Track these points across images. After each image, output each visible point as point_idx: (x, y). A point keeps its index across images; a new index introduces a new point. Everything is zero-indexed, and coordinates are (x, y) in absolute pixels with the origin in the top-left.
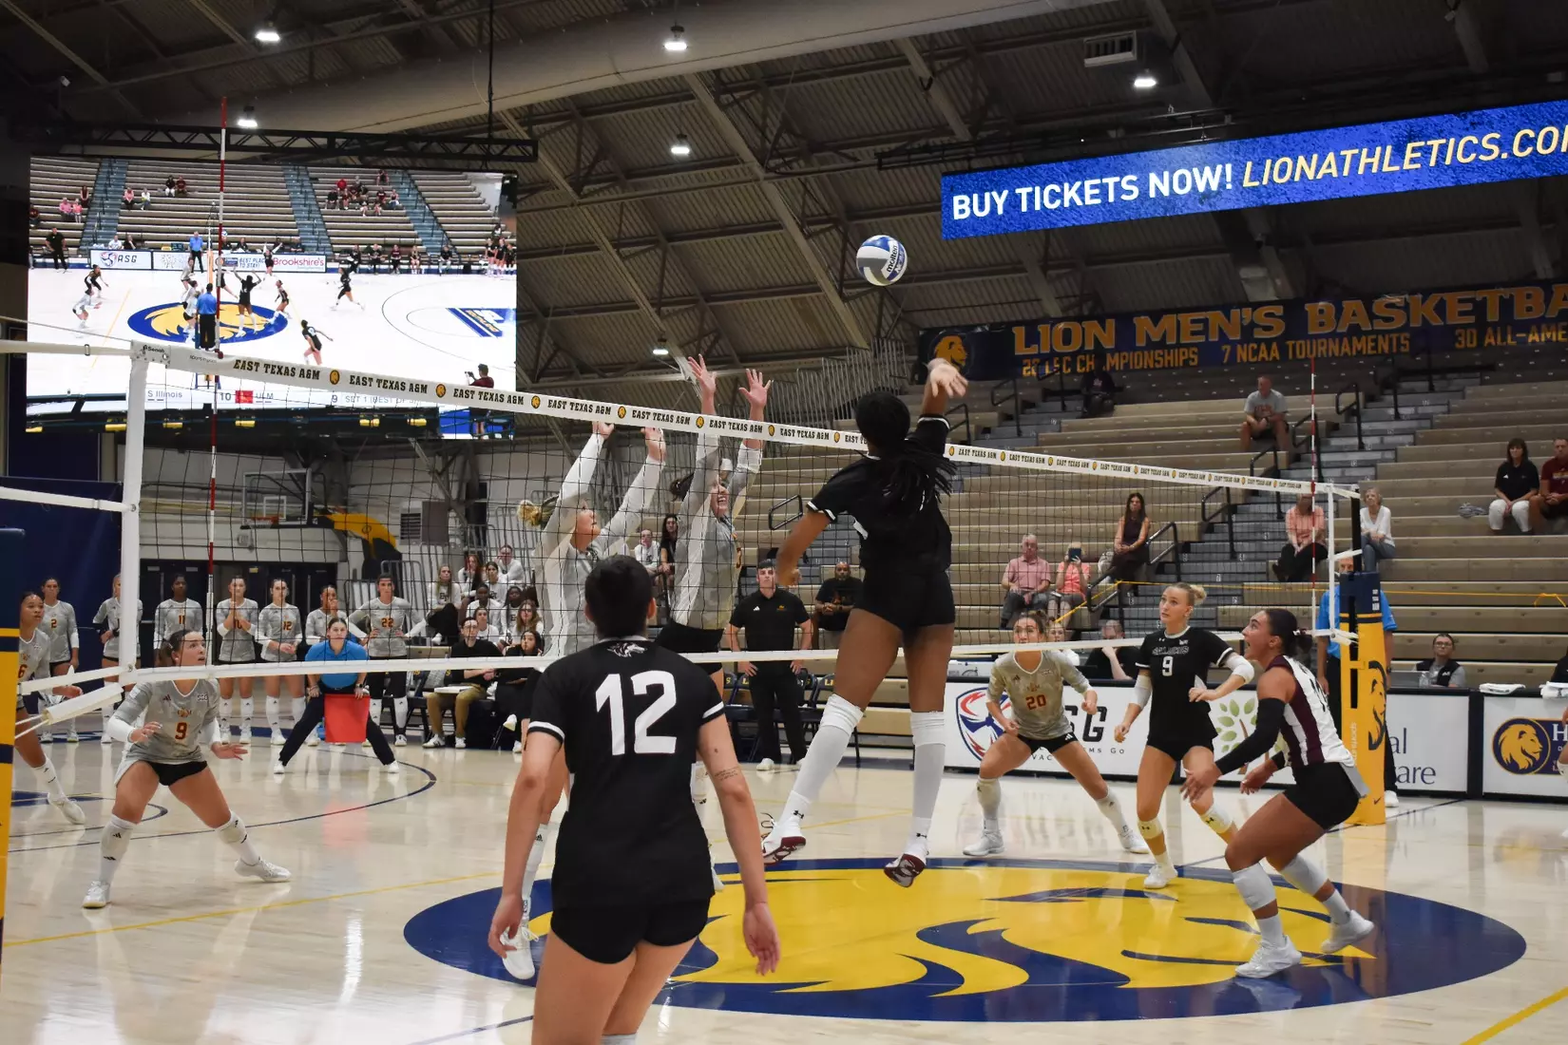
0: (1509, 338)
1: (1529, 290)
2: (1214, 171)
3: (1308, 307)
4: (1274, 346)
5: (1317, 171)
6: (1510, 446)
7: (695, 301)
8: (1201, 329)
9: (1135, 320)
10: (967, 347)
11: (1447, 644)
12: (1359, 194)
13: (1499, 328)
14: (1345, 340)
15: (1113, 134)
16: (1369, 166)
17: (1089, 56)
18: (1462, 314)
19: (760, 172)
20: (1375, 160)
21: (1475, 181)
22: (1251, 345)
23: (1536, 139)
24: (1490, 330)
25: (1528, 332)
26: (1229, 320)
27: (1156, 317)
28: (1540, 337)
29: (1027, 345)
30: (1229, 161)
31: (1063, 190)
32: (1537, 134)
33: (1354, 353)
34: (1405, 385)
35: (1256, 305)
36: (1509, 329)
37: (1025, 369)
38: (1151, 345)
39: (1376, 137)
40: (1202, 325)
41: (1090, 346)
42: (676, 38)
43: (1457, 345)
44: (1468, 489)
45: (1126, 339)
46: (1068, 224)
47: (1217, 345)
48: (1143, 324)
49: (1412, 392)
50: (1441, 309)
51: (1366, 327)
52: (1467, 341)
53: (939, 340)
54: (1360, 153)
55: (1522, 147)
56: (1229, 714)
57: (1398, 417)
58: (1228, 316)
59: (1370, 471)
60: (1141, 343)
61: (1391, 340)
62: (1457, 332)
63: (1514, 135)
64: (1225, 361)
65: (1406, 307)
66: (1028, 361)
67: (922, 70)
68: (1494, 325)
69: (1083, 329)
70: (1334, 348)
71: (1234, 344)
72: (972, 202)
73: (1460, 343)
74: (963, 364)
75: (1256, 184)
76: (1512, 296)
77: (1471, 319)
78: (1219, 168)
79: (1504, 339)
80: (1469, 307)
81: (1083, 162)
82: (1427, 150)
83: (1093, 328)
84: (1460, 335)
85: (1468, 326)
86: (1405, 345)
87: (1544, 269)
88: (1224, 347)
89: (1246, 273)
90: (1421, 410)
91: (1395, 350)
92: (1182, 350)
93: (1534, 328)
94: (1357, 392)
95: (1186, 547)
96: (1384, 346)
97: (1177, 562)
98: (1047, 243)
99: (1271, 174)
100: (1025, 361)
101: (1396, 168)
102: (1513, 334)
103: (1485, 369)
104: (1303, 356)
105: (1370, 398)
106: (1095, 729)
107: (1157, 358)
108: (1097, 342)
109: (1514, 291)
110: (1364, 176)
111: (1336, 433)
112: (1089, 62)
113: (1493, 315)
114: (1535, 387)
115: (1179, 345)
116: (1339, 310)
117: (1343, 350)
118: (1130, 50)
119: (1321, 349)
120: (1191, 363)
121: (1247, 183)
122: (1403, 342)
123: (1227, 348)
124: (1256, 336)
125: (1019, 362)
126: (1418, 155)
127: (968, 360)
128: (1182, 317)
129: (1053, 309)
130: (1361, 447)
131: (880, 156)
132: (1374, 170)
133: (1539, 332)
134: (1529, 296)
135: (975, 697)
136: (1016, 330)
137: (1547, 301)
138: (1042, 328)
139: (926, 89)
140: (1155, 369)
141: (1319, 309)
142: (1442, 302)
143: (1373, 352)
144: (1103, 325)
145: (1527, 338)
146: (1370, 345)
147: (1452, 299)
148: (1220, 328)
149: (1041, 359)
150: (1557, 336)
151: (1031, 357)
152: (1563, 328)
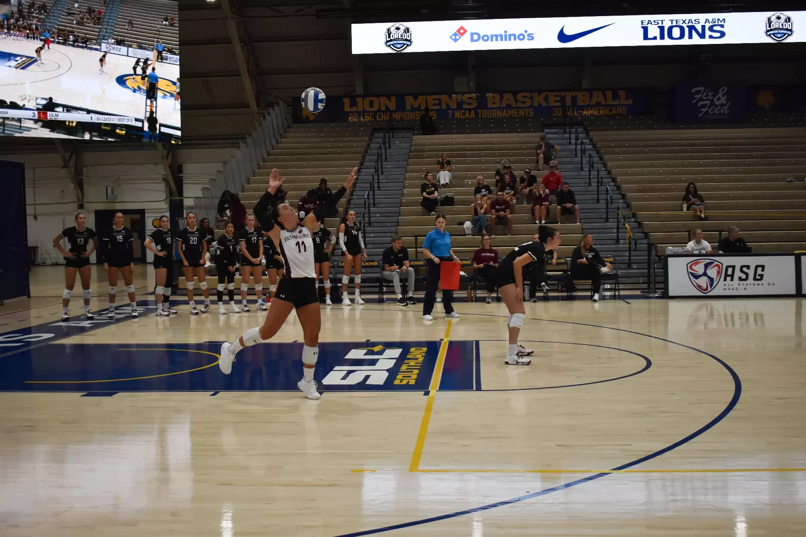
0: (575, 112)
1: (583, 93)
3: (487, 95)
4: (472, 111)
8: (438, 103)
9: (406, 98)
13: (571, 109)
14: (505, 111)
18: (555, 101)
22: (461, 111)
24: (567, 109)
25: (583, 110)
26: (451, 99)
27: (415, 96)
28: (588, 112)
29: (351, 107)
33: (509, 116)
35: (463, 94)
36: (575, 109)
37: (350, 118)
38: (413, 110)
40: (438, 101)
41: (383, 109)
43: (553, 115)
45: (401, 107)
47: (445, 110)
48: (409, 101)
50: (546, 99)
51: (514, 105)
52: (558, 113)
60: (408, 108)
61: (525, 111)
64: (450, 117)
66: (352, 114)
68: (569, 107)
69: (380, 101)
70: (500, 114)
71: (454, 110)
73: (555, 114)
76: (576, 96)
77: (559, 104)
79: (573, 113)
80: (558, 99)
83: (384, 100)
84: (555, 110)
85: (557, 107)
86: (531, 114)
88: (449, 111)
89: (457, 79)
91: (527, 116)
93: (585, 109)
96: (522, 113)
100: (350, 115)
102: (577, 111)
104: (486, 117)
106: (759, 275)
107: (417, 115)
108: (386, 106)
109: (576, 93)
113: (568, 103)
116: (502, 98)
117: (504, 115)
119: (494, 114)
122: (530, 112)
124: (464, 107)
125: (347, 114)
128: (428, 97)
133: (588, 111)
134: (583, 95)
135: (696, 263)
136: (344, 100)
137: (591, 98)
138: (357, 99)
141: (493, 97)
142: (547, 96)
143: (517, 116)
144: (390, 99)
145: (583, 113)
146: (516, 113)
147: (551, 95)
148: (447, 103)
149: (359, 114)
150: (596, 113)
151: (353, 112)
152: (598, 110)
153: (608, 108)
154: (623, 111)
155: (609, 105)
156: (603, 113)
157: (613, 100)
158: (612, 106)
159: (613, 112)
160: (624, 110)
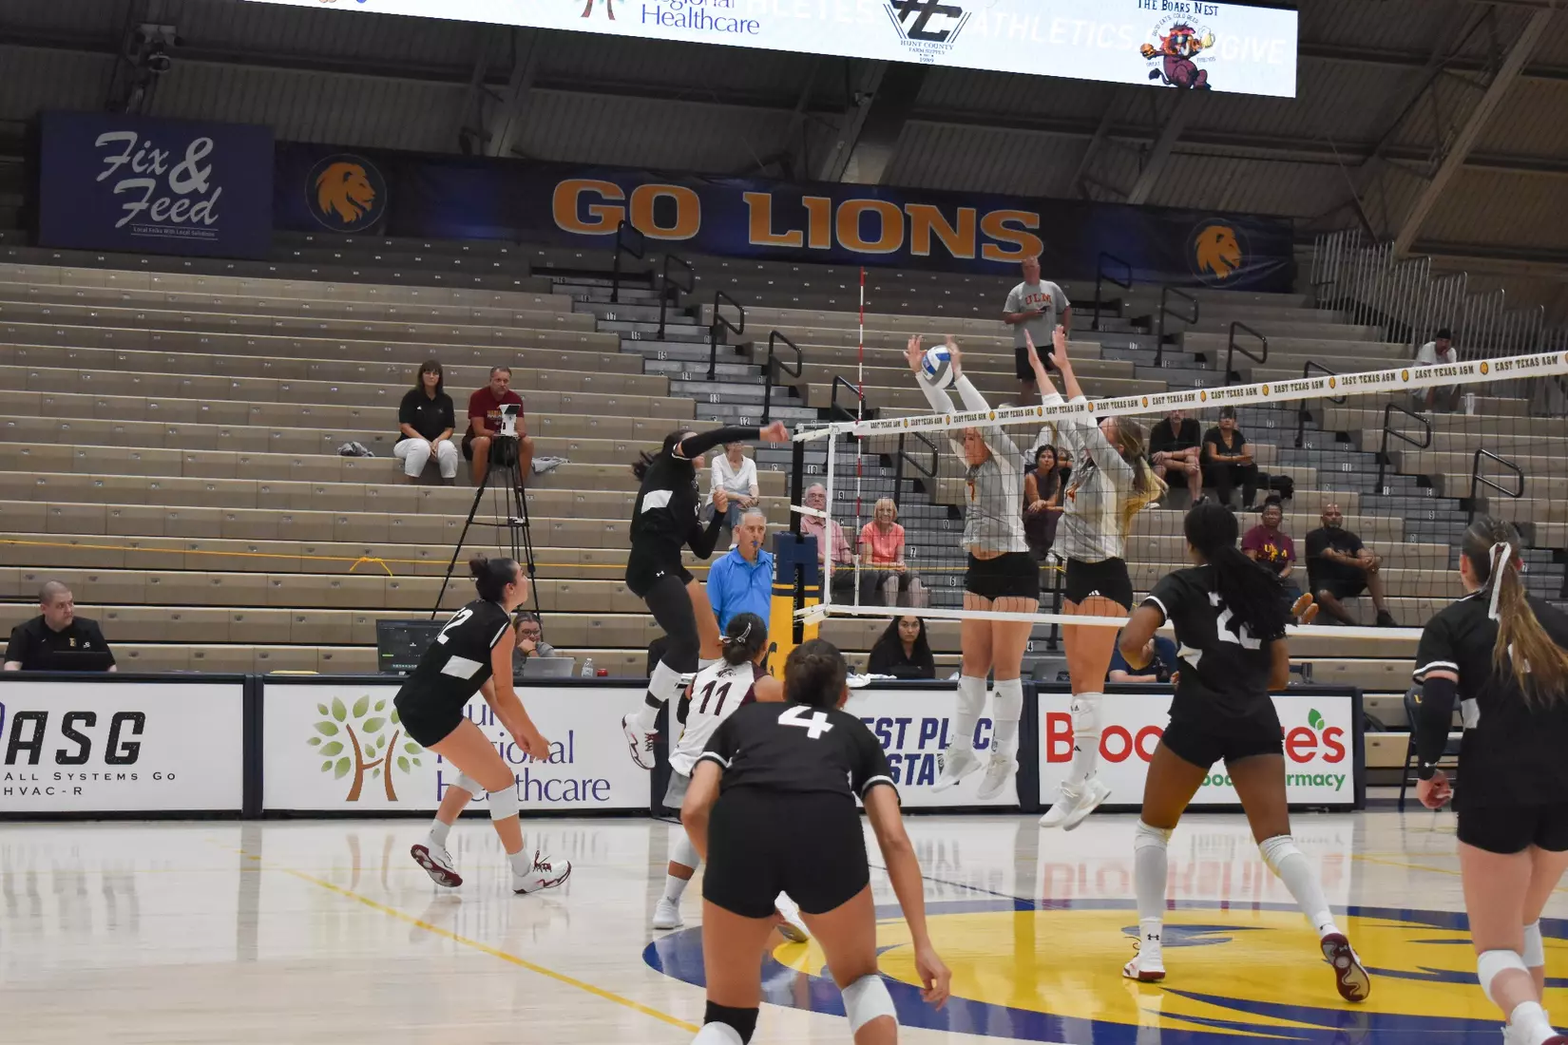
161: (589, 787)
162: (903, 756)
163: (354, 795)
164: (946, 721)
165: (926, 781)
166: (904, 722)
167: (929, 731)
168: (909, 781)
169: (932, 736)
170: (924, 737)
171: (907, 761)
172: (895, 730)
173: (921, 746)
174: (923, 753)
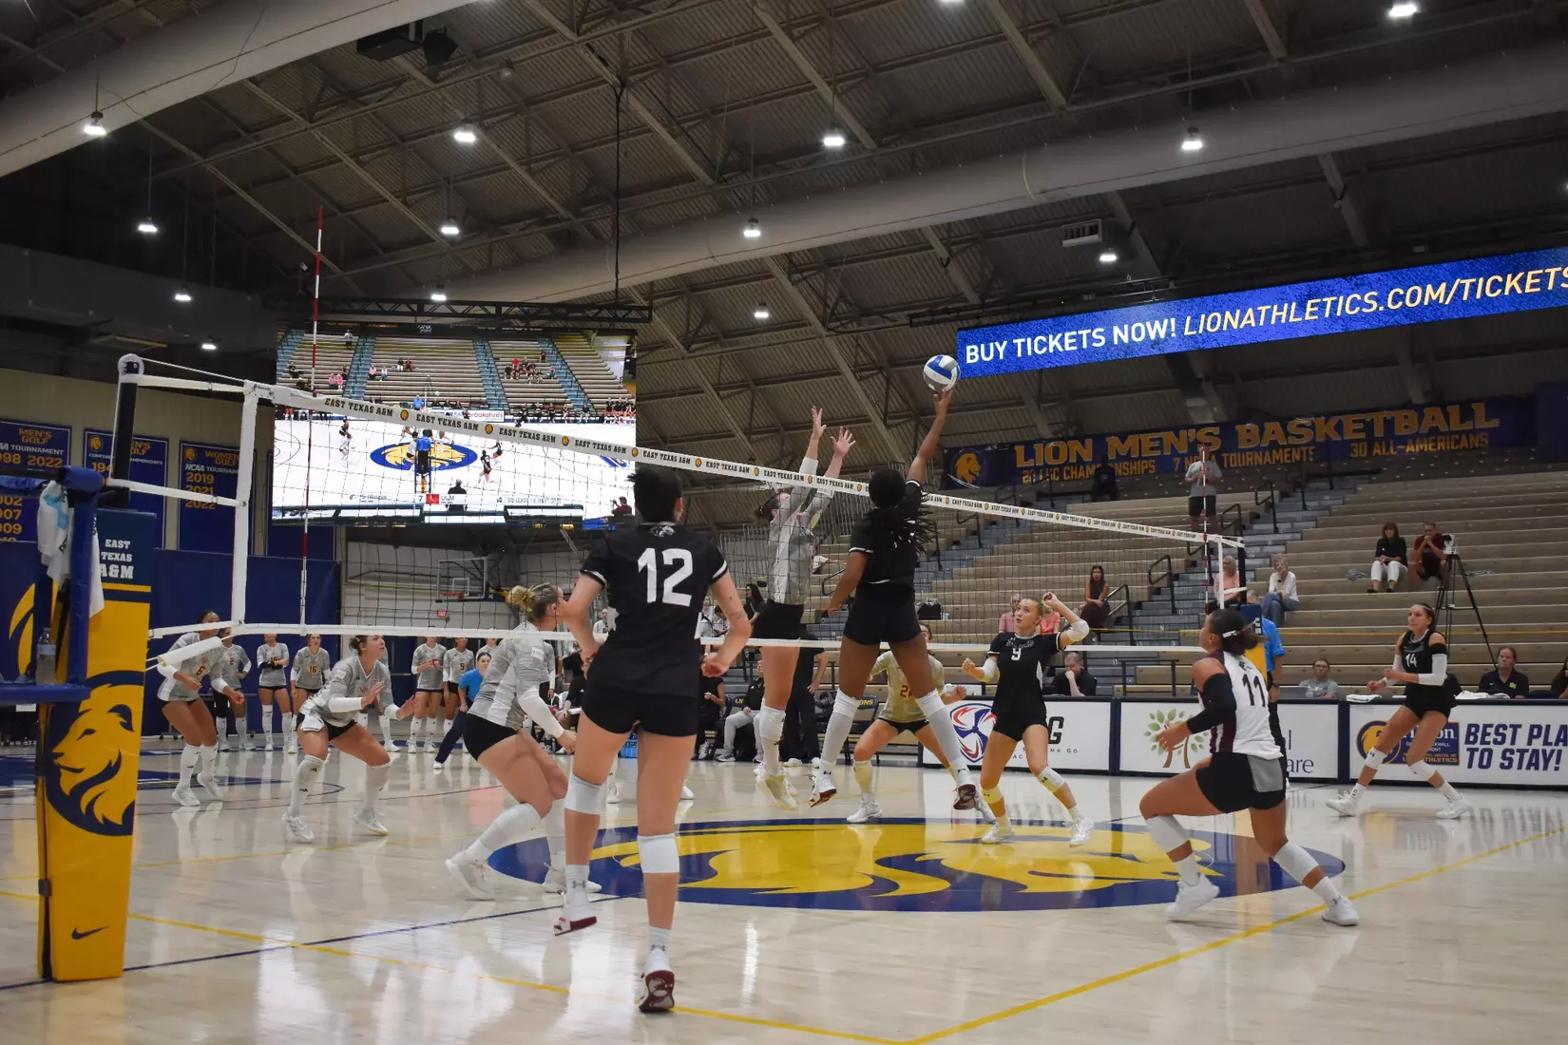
0: (1392, 451)
1: (1404, 413)
2: (1162, 324)
3: (1237, 427)
5: (1240, 322)
6: (1385, 529)
7: (777, 431)
8: (1157, 445)
9: (1107, 439)
10: (980, 462)
11: (1324, 666)
12: (1272, 339)
13: (1384, 442)
14: (1267, 453)
15: (1085, 297)
16: (1279, 318)
17: (1066, 239)
18: (1355, 431)
19: (824, 333)
20: (1284, 314)
21: (1359, 328)
23: (1405, 295)
24: (1376, 444)
25: (1406, 445)
26: (1178, 437)
27: (1123, 437)
28: (1415, 448)
29: (1026, 460)
30: (1173, 316)
31: (1048, 340)
32: (1406, 292)
33: (1274, 462)
34: (1313, 485)
35: (1198, 427)
36: (1391, 442)
37: (1025, 478)
38: (1120, 458)
39: (1284, 296)
40: (1158, 442)
41: (1073, 460)
42: (752, 228)
43: (1352, 455)
44: (1356, 559)
46: (1053, 366)
47: (1169, 458)
48: (1113, 442)
49: (1317, 490)
51: (1283, 442)
52: (1360, 452)
53: (959, 456)
54: (1272, 308)
55: (1395, 302)
56: (1156, 721)
57: (1305, 508)
58: (1177, 435)
59: (1281, 548)
61: (1302, 452)
62: (1353, 445)
63: (1388, 293)
64: (1176, 469)
65: (1313, 427)
66: (1027, 471)
67: (941, 251)
68: (1379, 440)
69: (1068, 447)
70: (1259, 459)
71: (1182, 456)
72: (980, 349)
73: (1354, 453)
74: (978, 474)
75: (1194, 332)
76: (1393, 418)
77: (1362, 436)
78: (1166, 321)
79: (1388, 450)
80: (1361, 426)
81: (1063, 319)
82: (1323, 305)
83: (1075, 446)
84: (1354, 447)
85: (1359, 441)
86: (1312, 456)
87: (1416, 396)
88: (1175, 459)
89: (1190, 403)
90: (1324, 503)
91: (1305, 461)
92: (1143, 462)
93: (1410, 441)
94: (1272, 490)
95: (1139, 605)
96: (1296, 457)
97: (1130, 616)
98: (1041, 382)
99: (1205, 325)
100: (1024, 472)
101: (1300, 319)
102: (1395, 446)
103: (1373, 472)
104: (1236, 465)
105: (1284, 495)
106: (1055, 734)
107: (1124, 468)
108: (1079, 457)
109: (1393, 414)
110: (1276, 325)
111: (1259, 520)
112: (1067, 243)
113: (1379, 432)
114: (1410, 484)
115: (1140, 458)
116: (1262, 430)
117: (1265, 460)
118: (1096, 233)
119: (1249, 459)
120: (1150, 471)
121: (1187, 333)
122: (1311, 453)
123: (1177, 460)
125: (1020, 472)
126: (1316, 309)
127: (980, 472)
128: (1143, 437)
129: (1046, 432)
130: (1276, 531)
131: (912, 317)
132: (1283, 321)
133: (1415, 444)
134: (1406, 417)
135: (965, 711)
136: (1017, 448)
137: (1420, 421)
138: (1038, 447)
139: (945, 266)
140: (1123, 476)
141: (1246, 430)
142: (1340, 423)
143: (1289, 461)
144: (1083, 444)
145: (1405, 449)
146: (1286, 455)
147: (1348, 421)
148: (1172, 445)
149: (1036, 470)
150: (1428, 447)
151: (1029, 468)
152: (1435, 441)
153: (1453, 437)
154: (1480, 442)
155: (1455, 432)
156: (1444, 448)
157: (1462, 421)
158: (1460, 433)
159: (1462, 445)
160: (1482, 440)
161: (1301, 764)
162: (1515, 750)
163: (1167, 765)
164: (1548, 727)
165: (1532, 768)
166: (1515, 727)
167: (1535, 733)
168: (1520, 767)
169: (1538, 736)
170: (1531, 737)
171: (1519, 754)
172: (1509, 733)
173: (1530, 743)
174: (1531, 748)
